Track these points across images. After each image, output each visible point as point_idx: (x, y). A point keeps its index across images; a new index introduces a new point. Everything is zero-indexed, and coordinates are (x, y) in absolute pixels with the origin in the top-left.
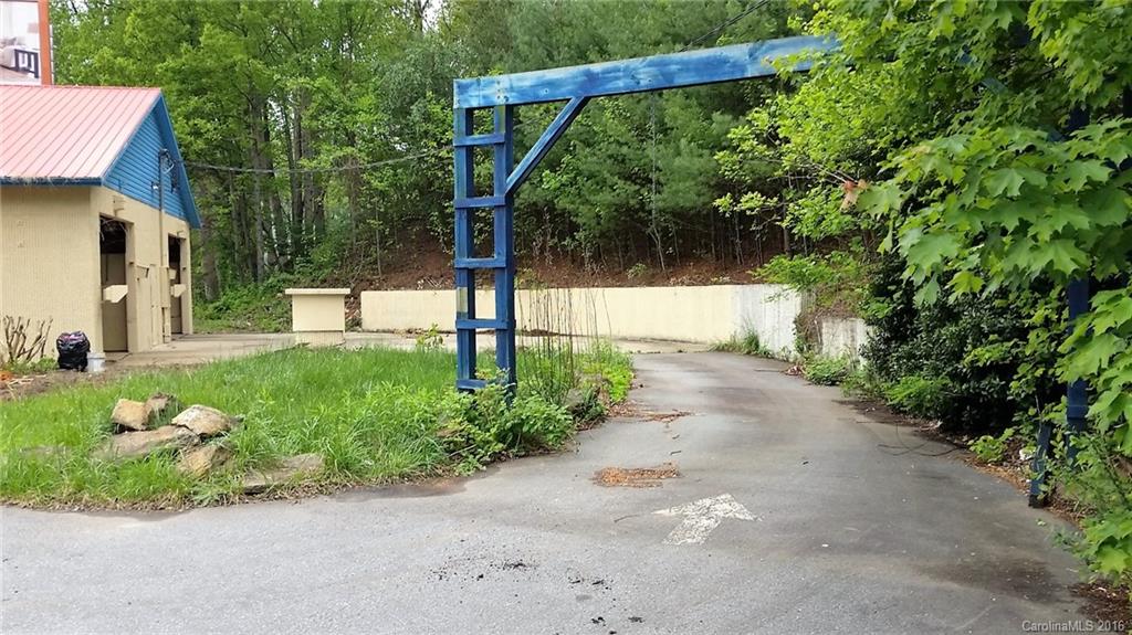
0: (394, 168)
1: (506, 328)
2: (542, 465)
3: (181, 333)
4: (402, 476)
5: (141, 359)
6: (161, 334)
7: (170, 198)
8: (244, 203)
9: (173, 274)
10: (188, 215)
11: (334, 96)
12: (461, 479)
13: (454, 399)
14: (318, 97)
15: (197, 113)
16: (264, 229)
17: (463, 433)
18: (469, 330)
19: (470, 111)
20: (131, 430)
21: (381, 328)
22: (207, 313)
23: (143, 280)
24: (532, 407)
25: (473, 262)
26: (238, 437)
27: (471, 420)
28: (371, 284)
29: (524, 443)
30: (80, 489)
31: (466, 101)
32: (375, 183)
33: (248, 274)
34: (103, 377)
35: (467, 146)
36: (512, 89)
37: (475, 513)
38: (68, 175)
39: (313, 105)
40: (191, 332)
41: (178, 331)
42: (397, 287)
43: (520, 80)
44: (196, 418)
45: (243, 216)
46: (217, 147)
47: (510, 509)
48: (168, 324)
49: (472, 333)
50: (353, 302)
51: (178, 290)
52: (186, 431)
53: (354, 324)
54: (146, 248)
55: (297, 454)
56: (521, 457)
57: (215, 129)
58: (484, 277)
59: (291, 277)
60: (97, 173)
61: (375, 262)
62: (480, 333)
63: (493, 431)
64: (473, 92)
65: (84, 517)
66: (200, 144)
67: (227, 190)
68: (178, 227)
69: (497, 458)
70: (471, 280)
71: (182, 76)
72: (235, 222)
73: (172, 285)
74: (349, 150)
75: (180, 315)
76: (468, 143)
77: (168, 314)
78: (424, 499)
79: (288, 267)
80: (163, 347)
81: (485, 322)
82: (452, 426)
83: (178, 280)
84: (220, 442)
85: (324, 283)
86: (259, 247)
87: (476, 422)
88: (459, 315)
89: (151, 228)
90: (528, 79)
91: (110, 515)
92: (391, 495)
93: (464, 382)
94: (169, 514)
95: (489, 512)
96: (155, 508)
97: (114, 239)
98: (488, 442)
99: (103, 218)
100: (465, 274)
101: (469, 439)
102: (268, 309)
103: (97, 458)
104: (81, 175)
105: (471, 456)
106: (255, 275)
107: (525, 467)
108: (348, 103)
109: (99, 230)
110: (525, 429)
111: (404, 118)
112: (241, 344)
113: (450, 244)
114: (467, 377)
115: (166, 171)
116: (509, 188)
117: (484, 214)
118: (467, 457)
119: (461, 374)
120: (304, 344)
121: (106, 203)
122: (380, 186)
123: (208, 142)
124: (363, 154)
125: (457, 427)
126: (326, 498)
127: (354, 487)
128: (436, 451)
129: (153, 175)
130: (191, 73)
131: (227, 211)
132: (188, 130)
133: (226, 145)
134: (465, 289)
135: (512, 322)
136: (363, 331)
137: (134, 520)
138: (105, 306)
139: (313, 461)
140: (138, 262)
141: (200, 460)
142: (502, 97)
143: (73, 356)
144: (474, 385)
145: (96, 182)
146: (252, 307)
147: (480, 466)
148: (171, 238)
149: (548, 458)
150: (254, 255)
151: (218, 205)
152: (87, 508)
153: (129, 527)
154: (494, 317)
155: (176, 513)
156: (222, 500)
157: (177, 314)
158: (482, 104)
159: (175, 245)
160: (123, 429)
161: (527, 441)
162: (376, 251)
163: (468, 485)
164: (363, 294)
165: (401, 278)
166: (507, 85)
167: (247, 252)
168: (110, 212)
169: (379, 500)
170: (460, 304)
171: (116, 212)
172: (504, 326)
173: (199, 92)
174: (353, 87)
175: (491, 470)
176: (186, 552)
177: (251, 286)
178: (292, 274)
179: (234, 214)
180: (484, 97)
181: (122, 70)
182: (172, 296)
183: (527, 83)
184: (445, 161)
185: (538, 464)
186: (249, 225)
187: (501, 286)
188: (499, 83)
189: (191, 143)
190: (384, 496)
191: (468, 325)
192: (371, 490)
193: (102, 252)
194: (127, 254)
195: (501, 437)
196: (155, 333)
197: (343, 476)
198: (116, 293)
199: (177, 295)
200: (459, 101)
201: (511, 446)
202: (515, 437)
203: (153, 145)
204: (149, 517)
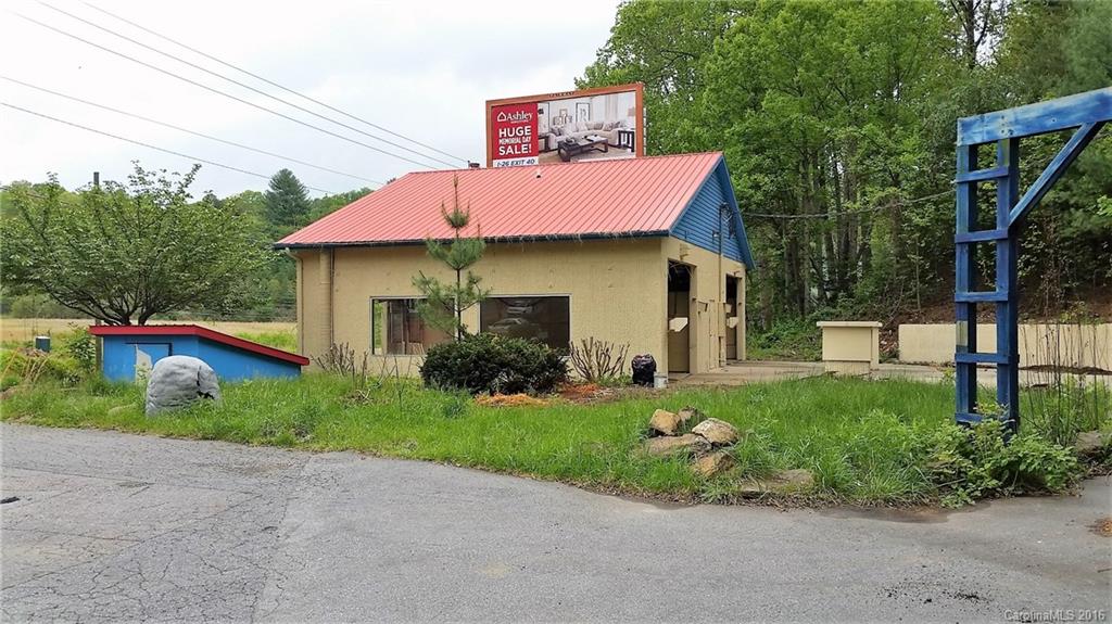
0: (935, 203)
1: (1009, 364)
2: (1039, 506)
3: (735, 359)
4: (887, 501)
5: (700, 379)
6: (718, 359)
7: (729, 243)
8: (795, 245)
9: (729, 308)
10: (744, 257)
11: (879, 141)
12: (946, 509)
13: (950, 430)
14: (865, 144)
15: (758, 168)
16: (814, 267)
17: (954, 466)
18: (969, 364)
19: (974, 149)
20: (662, 434)
21: (918, 360)
22: (759, 342)
23: (703, 313)
24: (1031, 445)
25: (974, 296)
26: (743, 448)
27: (966, 455)
28: (910, 318)
29: (1022, 482)
30: (618, 478)
31: (970, 138)
32: (917, 220)
33: (796, 307)
34: (662, 392)
35: (969, 182)
36: (1017, 122)
37: (947, 543)
38: (644, 229)
39: (860, 151)
40: (744, 359)
41: (733, 357)
42: (936, 321)
43: (1025, 112)
44: (710, 429)
45: (793, 258)
46: (773, 198)
47: (985, 544)
48: (723, 351)
49: (972, 368)
50: (890, 334)
51: (733, 322)
52: (702, 439)
53: (891, 355)
54: (707, 287)
55: (790, 469)
56: (1017, 496)
57: (772, 181)
58: (1032, 310)
59: (833, 311)
60: (665, 227)
61: (915, 297)
62: (981, 367)
63: (987, 466)
64: (976, 129)
65: (619, 500)
66: (759, 196)
67: (781, 234)
68: (735, 267)
69: (989, 495)
70: (972, 314)
71: (745, 138)
72: (786, 262)
73: (728, 318)
74: (892, 190)
75: (735, 344)
76: (971, 178)
77: (723, 341)
78: (901, 524)
79: (833, 301)
80: (718, 370)
81: (987, 357)
82: (944, 457)
83: (734, 313)
84: (725, 451)
85: (864, 316)
86: (806, 284)
87: (972, 457)
88: (959, 348)
89: (711, 270)
90: (1032, 111)
91: (637, 501)
92: (872, 517)
93: (963, 416)
94: (681, 506)
95: (963, 545)
96: (671, 499)
97: (680, 280)
98: (982, 478)
99: (671, 262)
100: (965, 309)
101: (960, 472)
102: (811, 339)
103: (634, 456)
104: (654, 229)
105: (962, 489)
106: (802, 309)
107: (1019, 507)
108: (893, 145)
109: (667, 272)
110: (1022, 467)
111: (948, 154)
112: (782, 370)
113: (992, 277)
114: (966, 410)
115: (726, 221)
116: (1012, 221)
117: (1030, 246)
118: (957, 490)
119: (960, 407)
120: (832, 373)
121: (674, 250)
122: (922, 222)
123: (766, 194)
124: (905, 193)
125: (947, 459)
126: (812, 511)
127: (839, 504)
128: (923, 481)
129: (714, 225)
130: (755, 134)
131: (779, 252)
132: (750, 184)
133: (782, 195)
134: (966, 323)
135: (1015, 357)
136: (900, 363)
137: (654, 507)
138: (670, 334)
139: (804, 477)
140: (699, 299)
141: (708, 464)
142: (1006, 131)
143: (644, 373)
144: (971, 419)
145: (665, 234)
146: (798, 337)
147: (969, 500)
148: (728, 277)
149: (1048, 500)
150: (801, 289)
151: (773, 247)
152: (622, 494)
153: (647, 513)
154: (996, 352)
155: (686, 505)
156: (724, 500)
157: (733, 342)
158: (986, 139)
159: (732, 283)
160: (659, 433)
161: (1027, 481)
162: (916, 286)
163: (952, 517)
164: (902, 327)
165: (941, 311)
166: (1012, 119)
167: (796, 288)
168: (677, 258)
169: (858, 519)
170: (960, 336)
171: (681, 257)
172: (1005, 361)
173: (759, 150)
174: (898, 129)
175: (980, 505)
176: (683, 537)
177: (798, 319)
178: (834, 307)
179: (785, 255)
180: (988, 133)
181: (698, 138)
182: (728, 327)
183: (1033, 115)
184: (990, 194)
185: (1036, 505)
186: (799, 264)
187: (1003, 320)
188: (1003, 117)
189: (752, 196)
190: (864, 517)
191: (969, 359)
192: (854, 509)
193: (669, 290)
194: (691, 292)
195: (996, 473)
196: (712, 359)
197: (831, 493)
198: (679, 324)
199: (732, 326)
200: (962, 139)
201: (1008, 483)
202: (1012, 474)
203: (715, 200)
204: (666, 507)
